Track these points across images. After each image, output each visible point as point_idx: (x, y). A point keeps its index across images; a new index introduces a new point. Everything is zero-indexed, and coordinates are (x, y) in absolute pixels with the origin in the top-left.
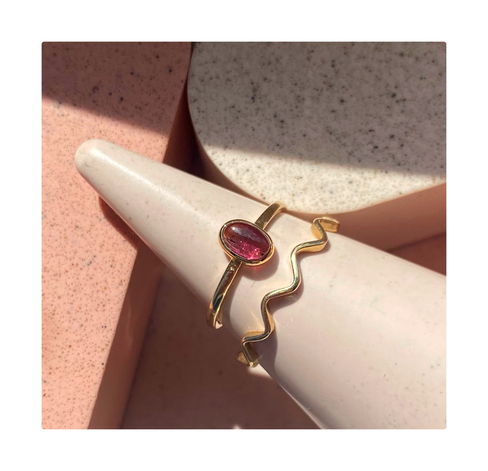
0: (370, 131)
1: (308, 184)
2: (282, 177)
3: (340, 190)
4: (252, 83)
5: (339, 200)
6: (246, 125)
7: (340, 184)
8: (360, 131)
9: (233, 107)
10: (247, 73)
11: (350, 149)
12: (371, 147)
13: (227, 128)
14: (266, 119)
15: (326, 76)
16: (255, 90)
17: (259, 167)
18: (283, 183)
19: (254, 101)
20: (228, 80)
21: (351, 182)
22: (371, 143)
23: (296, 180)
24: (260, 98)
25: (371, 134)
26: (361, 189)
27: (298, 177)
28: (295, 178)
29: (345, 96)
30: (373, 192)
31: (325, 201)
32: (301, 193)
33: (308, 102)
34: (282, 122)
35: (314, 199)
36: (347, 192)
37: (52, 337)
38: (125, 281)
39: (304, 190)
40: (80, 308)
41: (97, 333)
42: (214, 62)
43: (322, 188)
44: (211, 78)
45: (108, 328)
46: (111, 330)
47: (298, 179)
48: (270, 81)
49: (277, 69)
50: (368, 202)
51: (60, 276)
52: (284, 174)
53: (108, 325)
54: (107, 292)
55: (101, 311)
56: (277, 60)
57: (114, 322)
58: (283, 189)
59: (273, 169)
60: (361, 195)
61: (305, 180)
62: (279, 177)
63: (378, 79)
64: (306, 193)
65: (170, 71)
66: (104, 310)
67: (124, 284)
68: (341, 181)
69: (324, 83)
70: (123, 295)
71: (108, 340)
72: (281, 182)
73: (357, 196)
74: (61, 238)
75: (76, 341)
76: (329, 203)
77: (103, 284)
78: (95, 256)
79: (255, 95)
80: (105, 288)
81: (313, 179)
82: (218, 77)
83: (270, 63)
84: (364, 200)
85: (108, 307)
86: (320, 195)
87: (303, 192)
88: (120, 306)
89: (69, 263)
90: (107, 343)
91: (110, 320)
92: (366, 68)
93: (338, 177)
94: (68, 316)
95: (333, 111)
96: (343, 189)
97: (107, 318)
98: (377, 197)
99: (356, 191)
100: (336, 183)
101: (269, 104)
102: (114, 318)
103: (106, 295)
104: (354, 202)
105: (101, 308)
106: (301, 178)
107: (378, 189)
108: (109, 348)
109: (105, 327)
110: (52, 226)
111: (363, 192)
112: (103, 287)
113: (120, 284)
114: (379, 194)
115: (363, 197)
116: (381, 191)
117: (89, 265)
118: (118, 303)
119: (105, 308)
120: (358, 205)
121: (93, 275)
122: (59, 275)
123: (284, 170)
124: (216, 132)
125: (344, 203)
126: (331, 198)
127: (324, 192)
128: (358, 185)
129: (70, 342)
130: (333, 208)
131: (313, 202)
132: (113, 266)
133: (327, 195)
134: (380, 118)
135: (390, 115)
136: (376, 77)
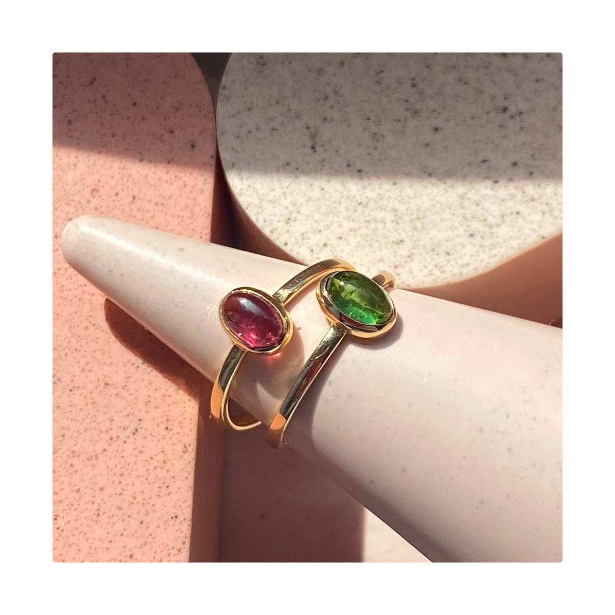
0: (484, 161)
1: (414, 248)
2: (375, 245)
3: (459, 248)
4: (308, 128)
5: (461, 262)
7: (457, 241)
8: (470, 164)
10: (298, 116)
12: (489, 183)
13: (284, 194)
14: (336, 171)
15: (407, 101)
16: (312, 137)
17: (341, 238)
18: (378, 254)
19: (315, 151)
20: (273, 129)
21: (472, 235)
22: (487, 177)
23: (395, 245)
24: (323, 146)
25: (485, 166)
26: (487, 243)
27: (398, 241)
28: (393, 243)
29: (439, 122)
30: (504, 242)
31: (442, 267)
32: (406, 262)
33: (390, 139)
34: (360, 171)
35: (426, 267)
36: (469, 250)
37: (103, 548)
38: (190, 445)
39: (409, 257)
40: (135, 498)
41: (165, 529)
42: (249, 109)
43: (433, 250)
44: (250, 132)
45: (181, 518)
46: (185, 519)
47: (398, 244)
48: (332, 120)
49: (338, 103)
50: (502, 256)
51: (96, 459)
52: (377, 241)
53: (179, 514)
54: (169, 466)
55: (165, 495)
56: (336, 92)
57: (187, 507)
58: (379, 261)
59: (361, 237)
60: (490, 250)
61: (408, 243)
62: (371, 246)
64: (412, 261)
65: (193, 146)
66: (169, 494)
67: (189, 449)
68: (457, 236)
69: (407, 110)
70: (192, 466)
71: (183, 535)
72: (374, 252)
73: (484, 251)
74: (87, 405)
75: (139, 546)
76: (448, 268)
77: (161, 457)
78: (140, 420)
79: (315, 143)
80: (165, 462)
81: (418, 240)
82: (258, 129)
83: (326, 98)
84: (496, 255)
85: (173, 488)
86: (432, 260)
87: (409, 260)
88: (190, 481)
89: (106, 437)
90: (184, 539)
91: (180, 506)
92: (460, 80)
93: (452, 231)
94: (120, 513)
95: (427, 145)
96: (463, 246)
97: (175, 503)
98: (512, 248)
99: (481, 246)
100: (452, 240)
101: (337, 151)
102: (186, 501)
103: (168, 471)
104: (482, 261)
105: (164, 491)
106: (402, 241)
107: (511, 237)
108: (187, 546)
109: (176, 517)
110: (71, 391)
111: (492, 245)
112: (161, 462)
113: (184, 452)
114: (515, 244)
115: (494, 252)
116: (516, 238)
117: (134, 434)
118: (187, 478)
119: (170, 490)
120: (488, 263)
121: (143, 447)
122: (94, 458)
123: (376, 235)
124: (271, 201)
125: (468, 264)
126: (449, 261)
127: (438, 254)
128: (482, 237)
129: (130, 550)
130: (455, 275)
131: (426, 272)
132: (169, 429)
133: (442, 258)
134: (493, 142)
135: (506, 137)
136: (476, 89)
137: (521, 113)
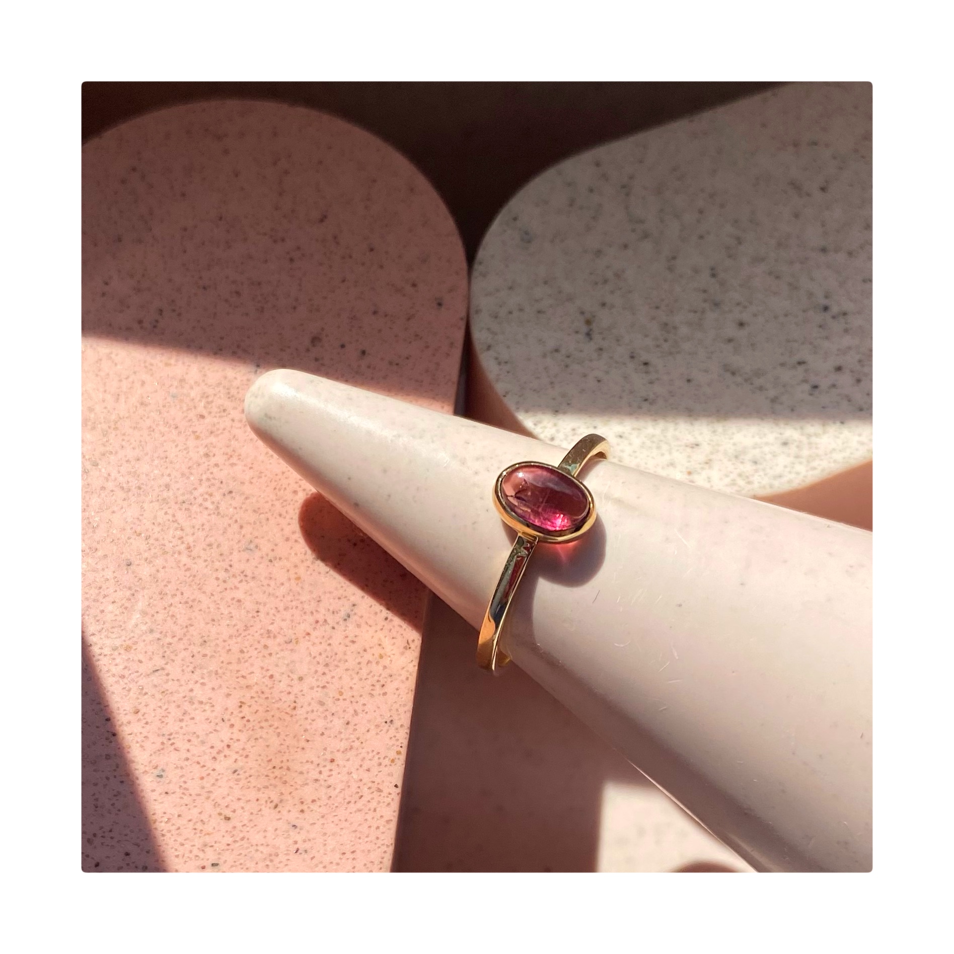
0: (800, 363)
1: (712, 453)
2: (665, 447)
3: (768, 457)
4: (582, 313)
5: (771, 473)
6: (585, 376)
7: (766, 449)
8: (783, 365)
9: (557, 351)
10: (570, 299)
11: (772, 393)
12: (807, 387)
13: (552, 383)
14: (617, 362)
15: (705, 291)
16: (588, 322)
17: (621, 437)
18: (667, 457)
19: (591, 339)
20: (539, 312)
21: (785, 444)
22: (805, 381)
23: (689, 450)
24: (600, 333)
25: (801, 369)
26: (805, 452)
27: (692, 444)
28: (687, 446)
29: (745, 317)
30: (826, 454)
31: (747, 477)
32: (703, 469)
33: (684, 330)
34: (646, 364)
35: (727, 476)
36: (782, 460)
37: (298, 748)
38: (413, 641)
39: (707, 463)
40: (341, 694)
41: (377, 734)
42: (511, 288)
43: (736, 457)
44: (510, 313)
45: (397, 723)
46: (402, 726)
47: (692, 448)
48: (612, 306)
49: (621, 289)
50: (823, 470)
51: (297, 642)
52: (666, 443)
53: (395, 718)
54: (386, 661)
55: (380, 694)
56: (617, 276)
57: (405, 712)
58: (668, 466)
59: (645, 437)
60: (808, 462)
61: (706, 448)
62: (658, 448)
63: (793, 287)
64: (710, 467)
65: (440, 304)
66: (385, 694)
67: (413, 646)
68: (767, 444)
69: (705, 301)
70: (414, 666)
71: (398, 743)
72: (663, 455)
73: (801, 463)
74: (289, 579)
75: (342, 750)
76: (756, 479)
77: (377, 651)
78: (354, 605)
79: (591, 330)
80: (381, 657)
81: (718, 445)
82: (521, 310)
83: (606, 281)
84: (814, 469)
85: (390, 688)
86: (736, 469)
87: (707, 466)
88: (412, 683)
89: (311, 619)
90: (399, 749)
91: (397, 710)
92: (770, 273)
93: (761, 438)
94: (321, 709)
95: (730, 340)
96: (775, 455)
97: (392, 706)
98: (835, 461)
99: (797, 457)
100: (761, 447)
101: (618, 340)
102: (405, 705)
103: (385, 667)
104: (798, 473)
105: (378, 690)
106: (697, 445)
107: (834, 450)
108: (403, 757)
109: (392, 721)
110: (271, 561)
111: (810, 456)
112: (377, 655)
113: (405, 648)
114: (839, 457)
115: (815, 464)
116: (840, 451)
117: (345, 620)
118: (407, 679)
119: (385, 689)
120: (805, 477)
121: (356, 636)
122: (294, 641)
123: (665, 437)
124: (534, 390)
125: (780, 476)
126: (756, 471)
127: (742, 463)
128: (798, 447)
129: (332, 752)
130: (764, 487)
131: (727, 480)
132: (389, 620)
133: (748, 468)
134: (811, 343)
135: (827, 338)
136: (790, 284)
137: (845, 314)
